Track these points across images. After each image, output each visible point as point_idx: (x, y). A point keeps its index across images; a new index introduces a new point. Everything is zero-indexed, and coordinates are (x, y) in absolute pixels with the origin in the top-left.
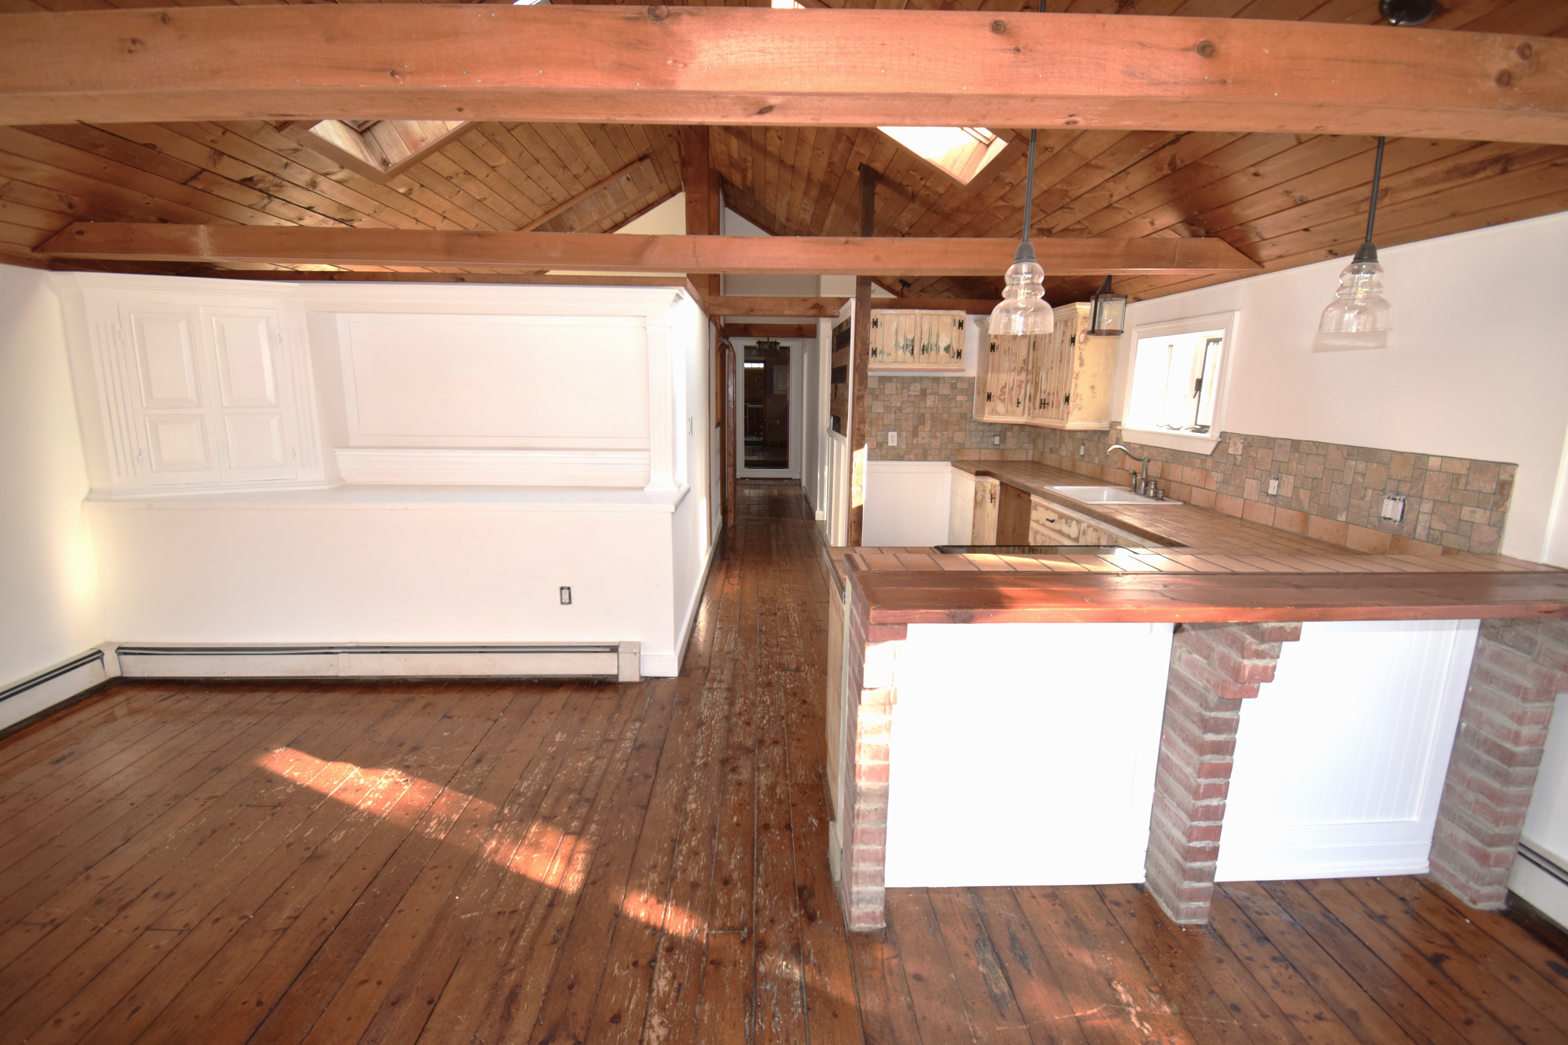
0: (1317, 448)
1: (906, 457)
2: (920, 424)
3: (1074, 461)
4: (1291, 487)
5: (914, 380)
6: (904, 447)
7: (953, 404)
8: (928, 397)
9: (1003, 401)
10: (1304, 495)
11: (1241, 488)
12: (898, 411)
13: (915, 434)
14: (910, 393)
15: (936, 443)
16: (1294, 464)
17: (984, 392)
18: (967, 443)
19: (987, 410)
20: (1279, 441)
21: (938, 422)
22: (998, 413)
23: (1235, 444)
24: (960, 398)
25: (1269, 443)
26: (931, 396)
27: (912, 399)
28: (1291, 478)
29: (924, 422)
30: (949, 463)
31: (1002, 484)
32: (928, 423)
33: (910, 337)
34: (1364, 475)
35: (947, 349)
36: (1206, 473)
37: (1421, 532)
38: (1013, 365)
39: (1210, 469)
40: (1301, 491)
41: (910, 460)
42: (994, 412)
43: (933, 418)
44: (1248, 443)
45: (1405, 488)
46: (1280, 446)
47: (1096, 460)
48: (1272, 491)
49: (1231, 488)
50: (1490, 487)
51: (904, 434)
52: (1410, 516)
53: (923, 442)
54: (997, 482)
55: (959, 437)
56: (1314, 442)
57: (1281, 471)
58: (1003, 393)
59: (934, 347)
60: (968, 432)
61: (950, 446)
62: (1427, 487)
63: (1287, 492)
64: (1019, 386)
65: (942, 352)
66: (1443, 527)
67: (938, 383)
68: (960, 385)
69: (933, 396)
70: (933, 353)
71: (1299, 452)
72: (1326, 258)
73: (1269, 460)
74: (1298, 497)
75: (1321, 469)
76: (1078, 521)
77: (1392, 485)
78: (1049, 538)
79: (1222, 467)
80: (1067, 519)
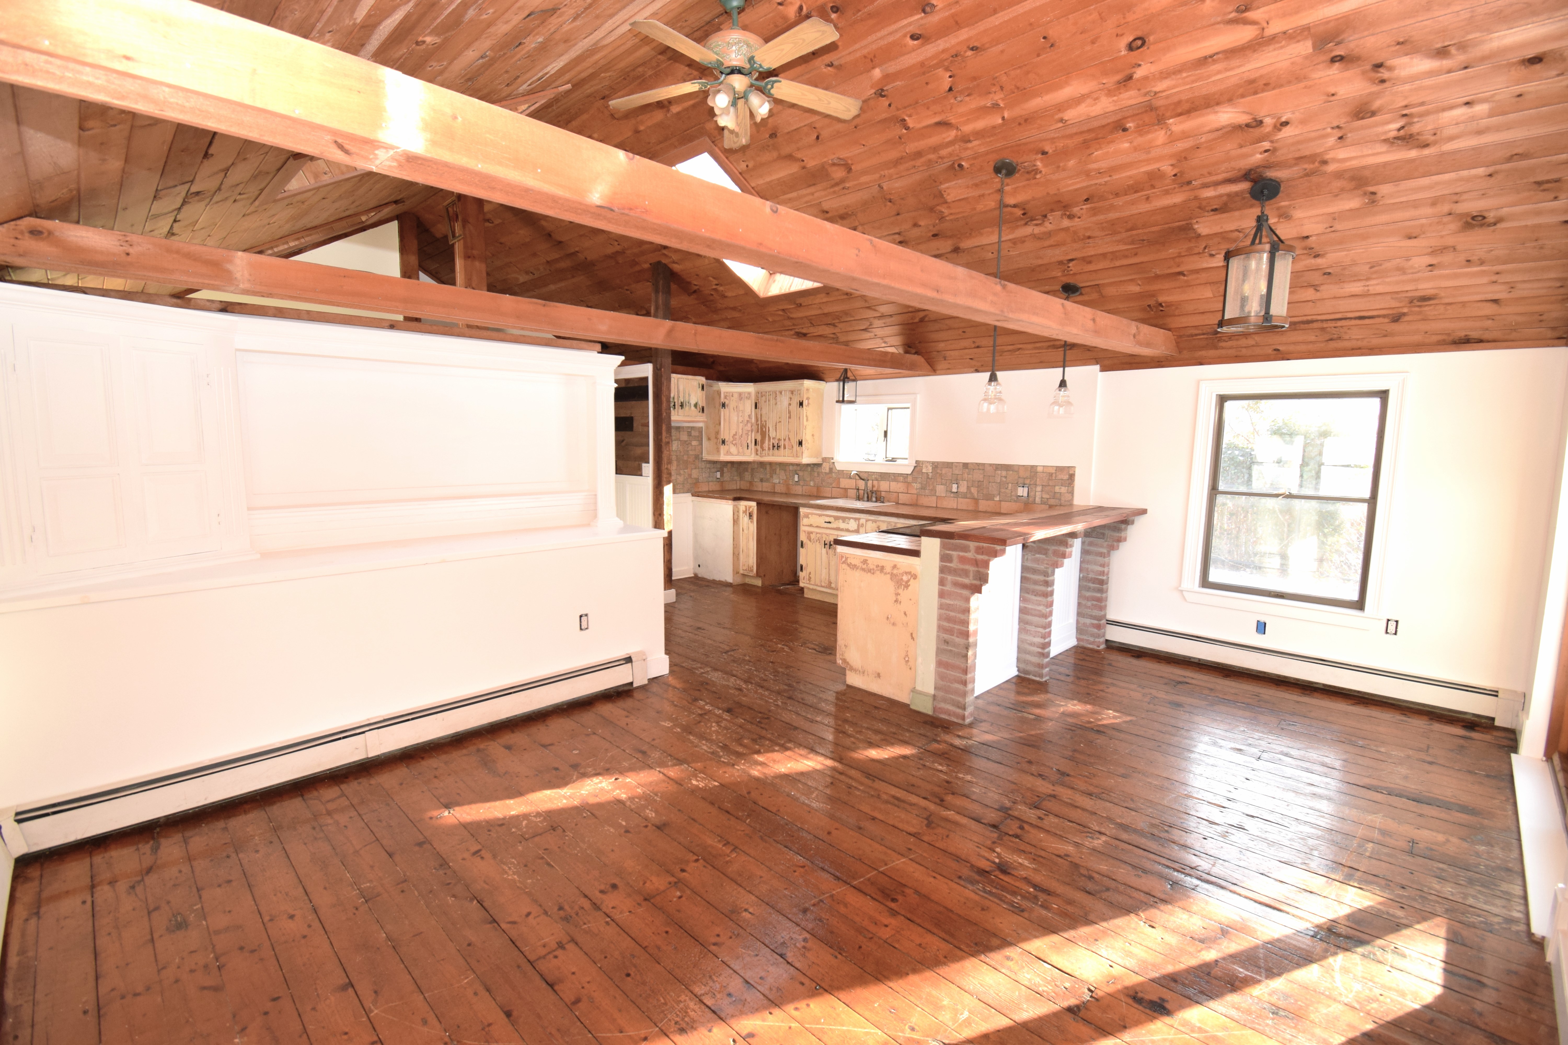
0: (978, 466)
3: (788, 486)
4: (966, 487)
7: (690, 448)
9: (735, 445)
10: (974, 490)
11: (934, 490)
15: (681, 479)
16: (966, 475)
17: (717, 438)
18: (701, 478)
19: (722, 452)
20: (955, 464)
21: (681, 462)
22: (732, 454)
23: (927, 467)
24: (694, 443)
25: (949, 465)
28: (965, 482)
30: (689, 495)
31: (759, 504)
32: (675, 464)
34: (1005, 477)
35: (696, 405)
36: (908, 484)
37: (1038, 500)
38: (741, 419)
39: (911, 482)
40: (972, 488)
42: (728, 453)
43: (678, 460)
44: (935, 466)
45: (1027, 482)
46: (956, 467)
47: (812, 484)
48: (955, 490)
49: (927, 491)
50: (1066, 477)
52: (1031, 494)
54: (754, 504)
55: (695, 473)
56: (976, 463)
57: (958, 479)
58: (734, 439)
59: (687, 404)
60: (700, 470)
61: (690, 481)
62: (1038, 480)
63: (963, 489)
64: (747, 434)
65: (693, 408)
66: (1048, 496)
67: (680, 432)
68: (694, 433)
69: (677, 442)
70: (687, 408)
71: (968, 469)
72: (972, 372)
73: (950, 474)
74: (970, 492)
75: (981, 476)
76: (855, 519)
77: (1021, 481)
78: (827, 534)
79: (919, 480)
80: (844, 519)
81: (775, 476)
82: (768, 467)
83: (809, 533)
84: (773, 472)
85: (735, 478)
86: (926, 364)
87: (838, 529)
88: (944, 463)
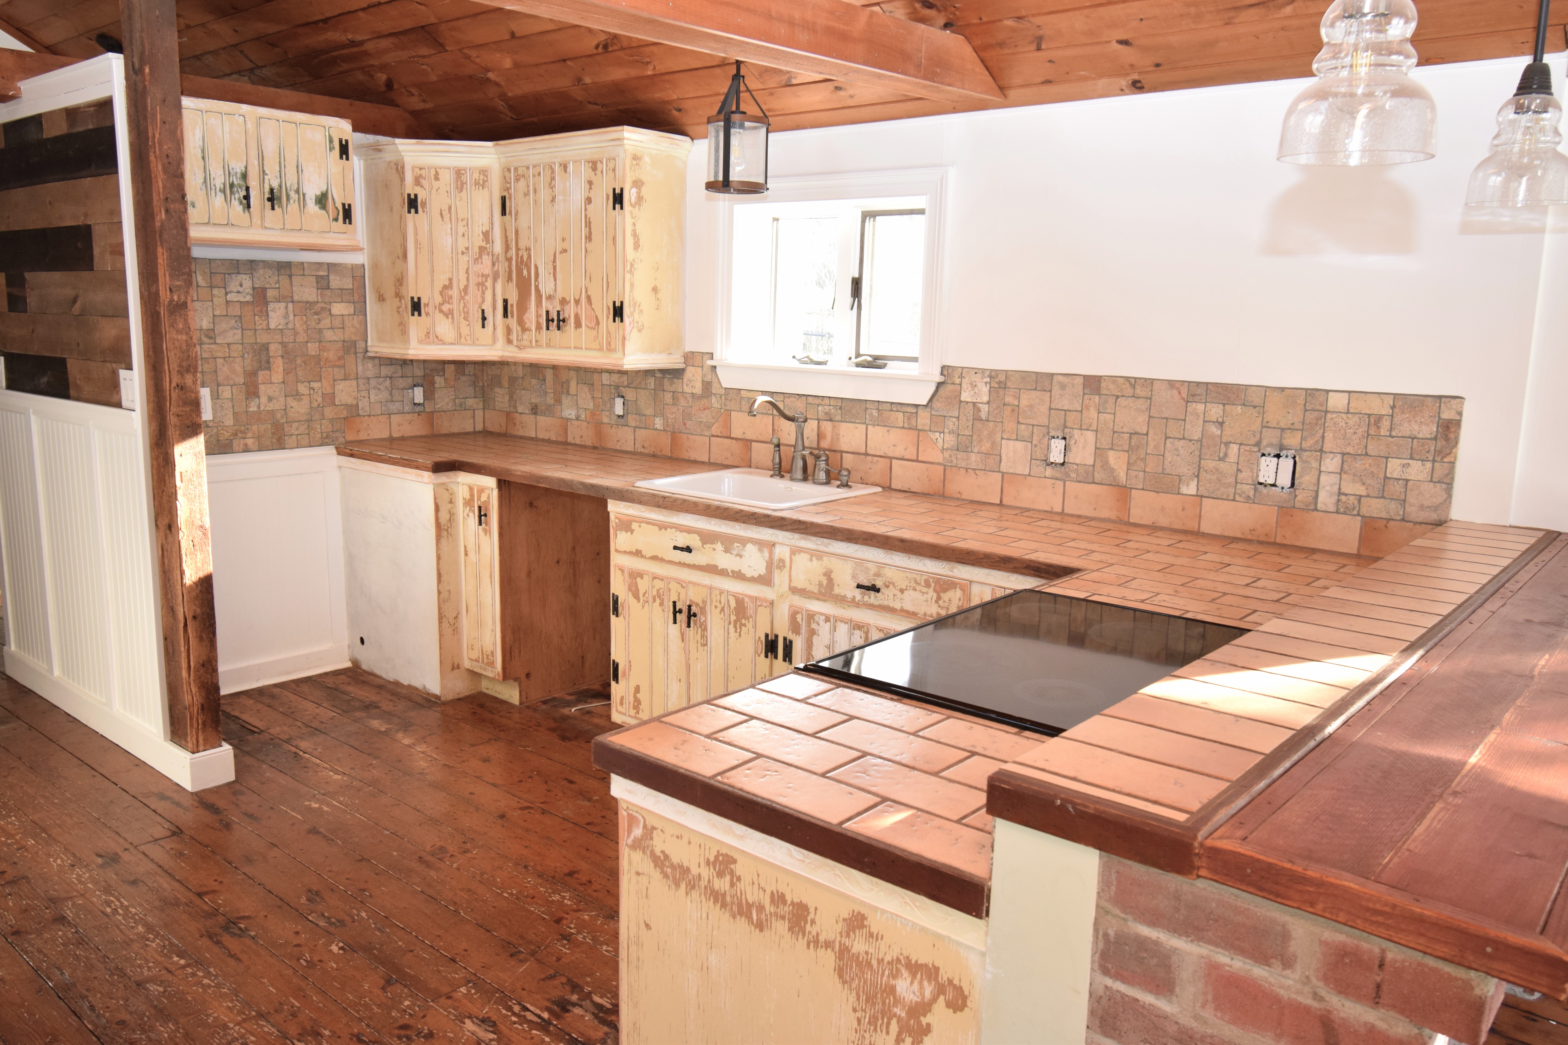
0: (1133, 386)
1: (235, 443)
2: (261, 368)
3: (598, 426)
4: (1091, 449)
5: (236, 266)
6: (229, 421)
7: (326, 322)
8: (271, 306)
9: (448, 314)
10: (1117, 461)
11: (994, 455)
12: (205, 340)
13: (252, 392)
14: (229, 297)
15: (299, 408)
16: (1093, 413)
17: (399, 295)
18: (363, 404)
19: (415, 333)
20: (1061, 378)
21: (299, 361)
22: (440, 341)
23: (974, 386)
24: (338, 309)
25: (1042, 381)
26: (277, 305)
27: (236, 310)
28: (1090, 436)
29: (268, 362)
30: (331, 450)
31: (503, 484)
32: (279, 365)
33: (238, 167)
34: (1221, 424)
35: (322, 200)
36: (919, 434)
37: (1326, 500)
38: (462, 244)
39: (927, 428)
40: (1111, 453)
41: (247, 450)
42: (430, 337)
43: (288, 355)
44: (1000, 383)
45: (1293, 440)
46: (1063, 387)
47: (659, 423)
48: (1057, 456)
49: (973, 457)
50: (1428, 430)
51: (226, 392)
52: (1305, 479)
53: (271, 407)
54: (490, 482)
55: (345, 392)
56: (1127, 379)
57: (1069, 424)
58: (447, 300)
59: (293, 194)
60: (361, 381)
61: (329, 412)
62: (1329, 435)
63: (1084, 454)
64: (481, 285)
65: (312, 207)
66: (1362, 491)
67: (290, 276)
68: (335, 282)
69: (283, 305)
70: (293, 207)
71: (1099, 394)
72: (1122, 92)
73: (1044, 409)
74: (1105, 464)
75: (1143, 418)
76: (761, 544)
77: (1270, 437)
78: (680, 582)
79: (951, 424)
80: (728, 542)
81: (566, 400)
82: (549, 374)
83: (635, 575)
84: (562, 388)
85: (470, 402)
86: (980, 68)
87: (712, 569)
88: (1024, 375)
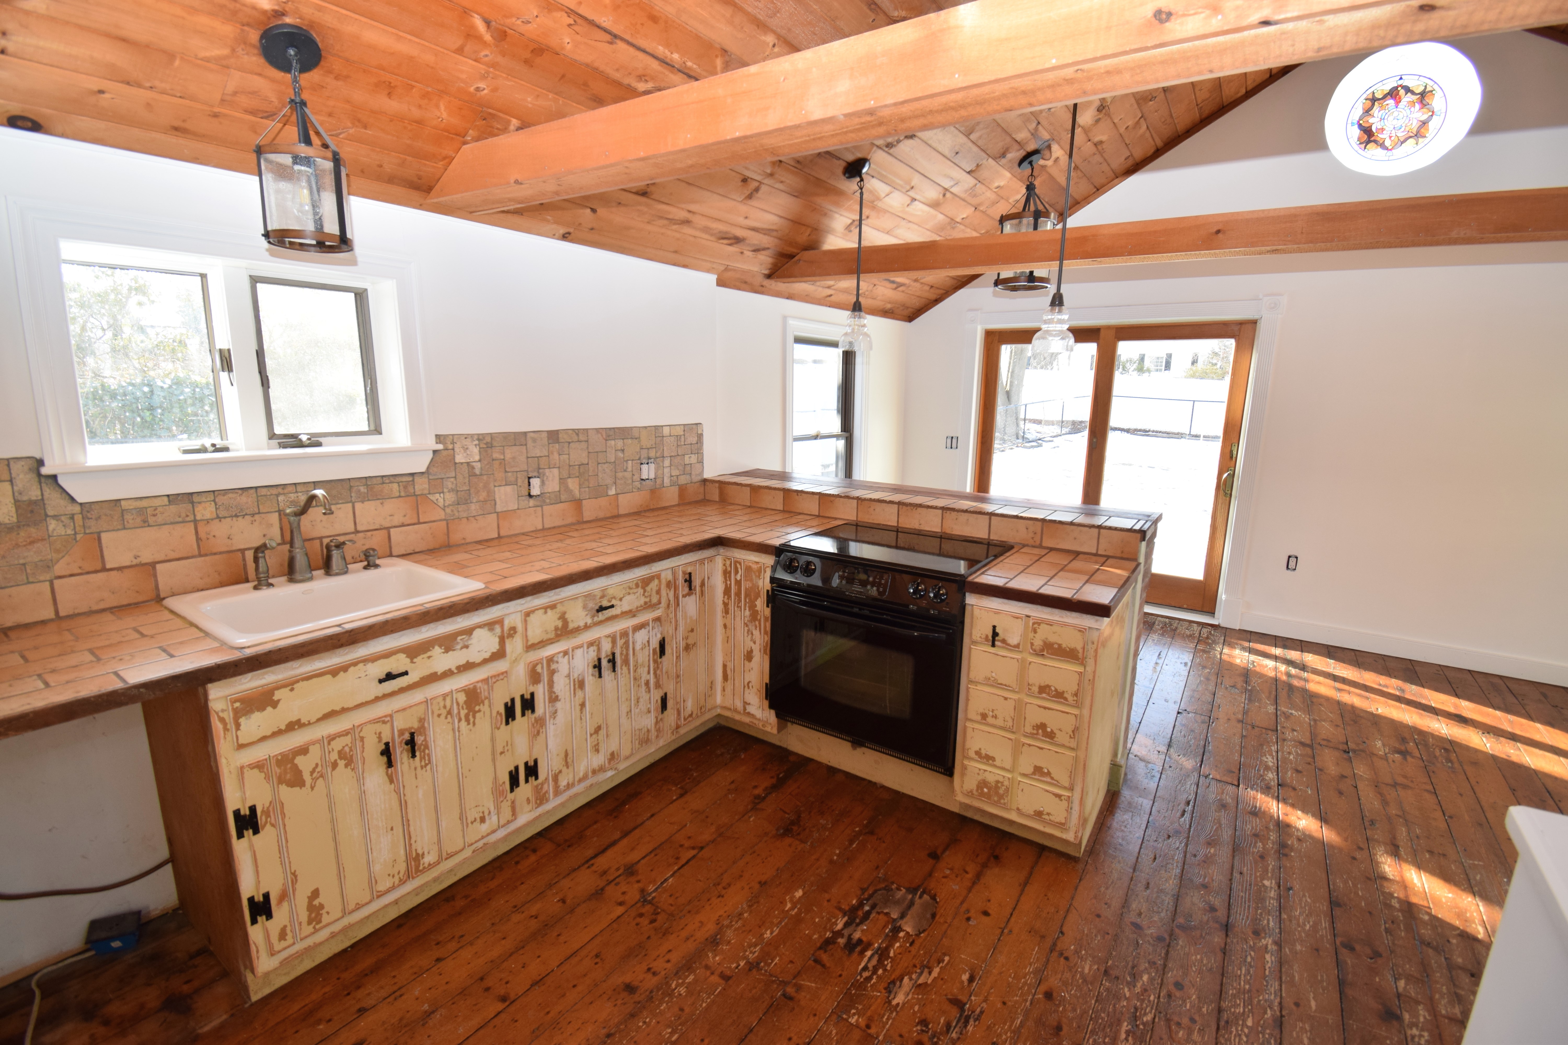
0: (577, 435)
4: (557, 480)
10: (573, 484)
11: (491, 500)
16: (556, 456)
20: (532, 435)
23: (466, 449)
25: (519, 439)
28: (556, 471)
34: (623, 451)
36: (417, 501)
37: (667, 481)
39: (426, 492)
40: (569, 480)
44: (487, 443)
45: (652, 454)
46: (534, 440)
48: (535, 491)
49: (473, 507)
52: (659, 473)
56: (573, 430)
57: (542, 466)
62: (665, 448)
63: (553, 486)
66: (678, 473)
71: (558, 442)
73: (523, 458)
74: (567, 489)
75: (585, 454)
76: (490, 625)
77: (644, 454)
79: (449, 484)
80: (448, 643)
88: (506, 436)
